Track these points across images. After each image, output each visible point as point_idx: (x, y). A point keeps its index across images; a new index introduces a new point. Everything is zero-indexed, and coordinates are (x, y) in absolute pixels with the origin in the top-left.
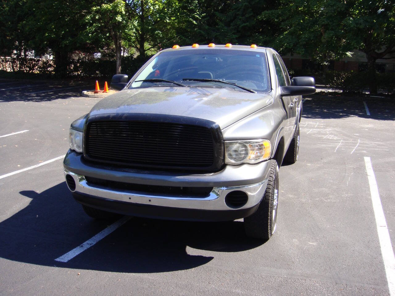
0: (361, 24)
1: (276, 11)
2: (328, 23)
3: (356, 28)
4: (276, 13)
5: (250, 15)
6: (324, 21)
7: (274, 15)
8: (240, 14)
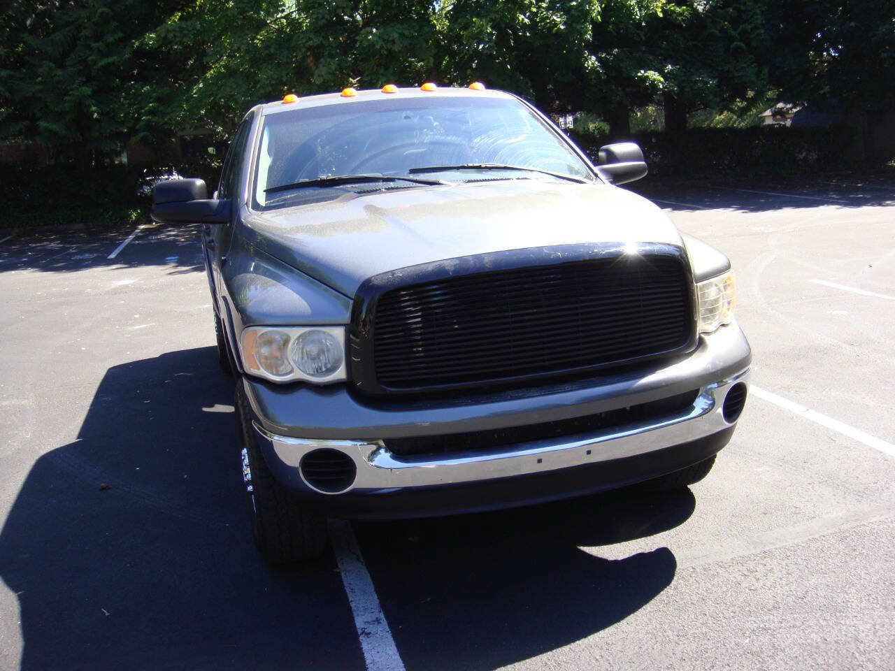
0: (393, 42)
1: (189, 23)
2: (321, 42)
3: (385, 52)
4: (191, 29)
5: (116, 37)
6: (310, 39)
7: (185, 32)
8: (90, 36)
